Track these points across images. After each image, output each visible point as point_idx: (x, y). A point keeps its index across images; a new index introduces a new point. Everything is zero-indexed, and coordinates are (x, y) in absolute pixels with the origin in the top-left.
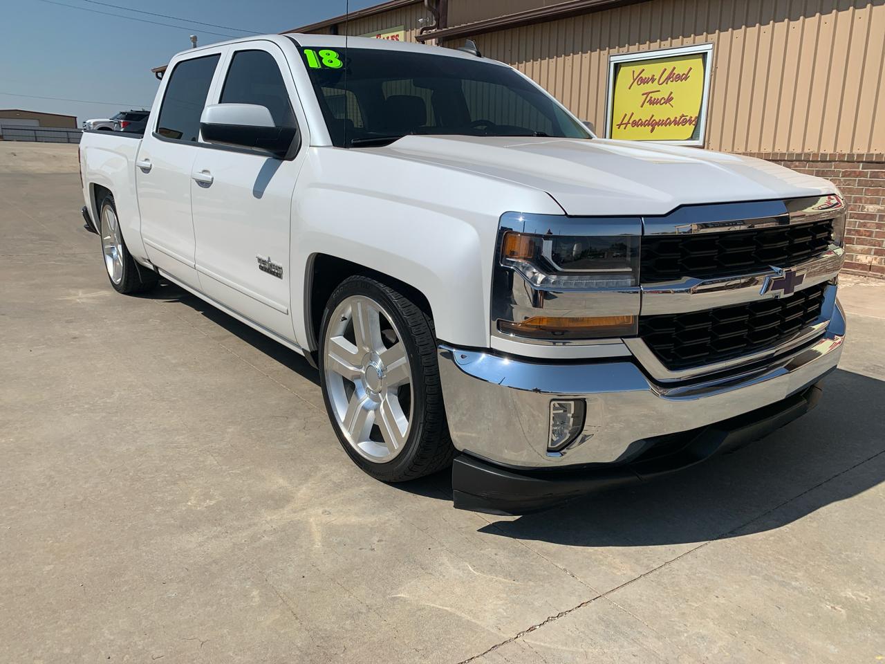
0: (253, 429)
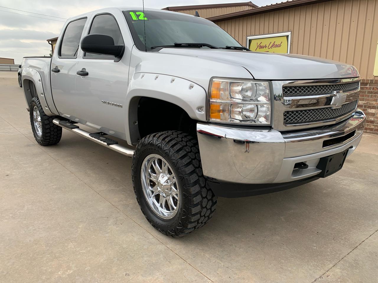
0: (91, 225)
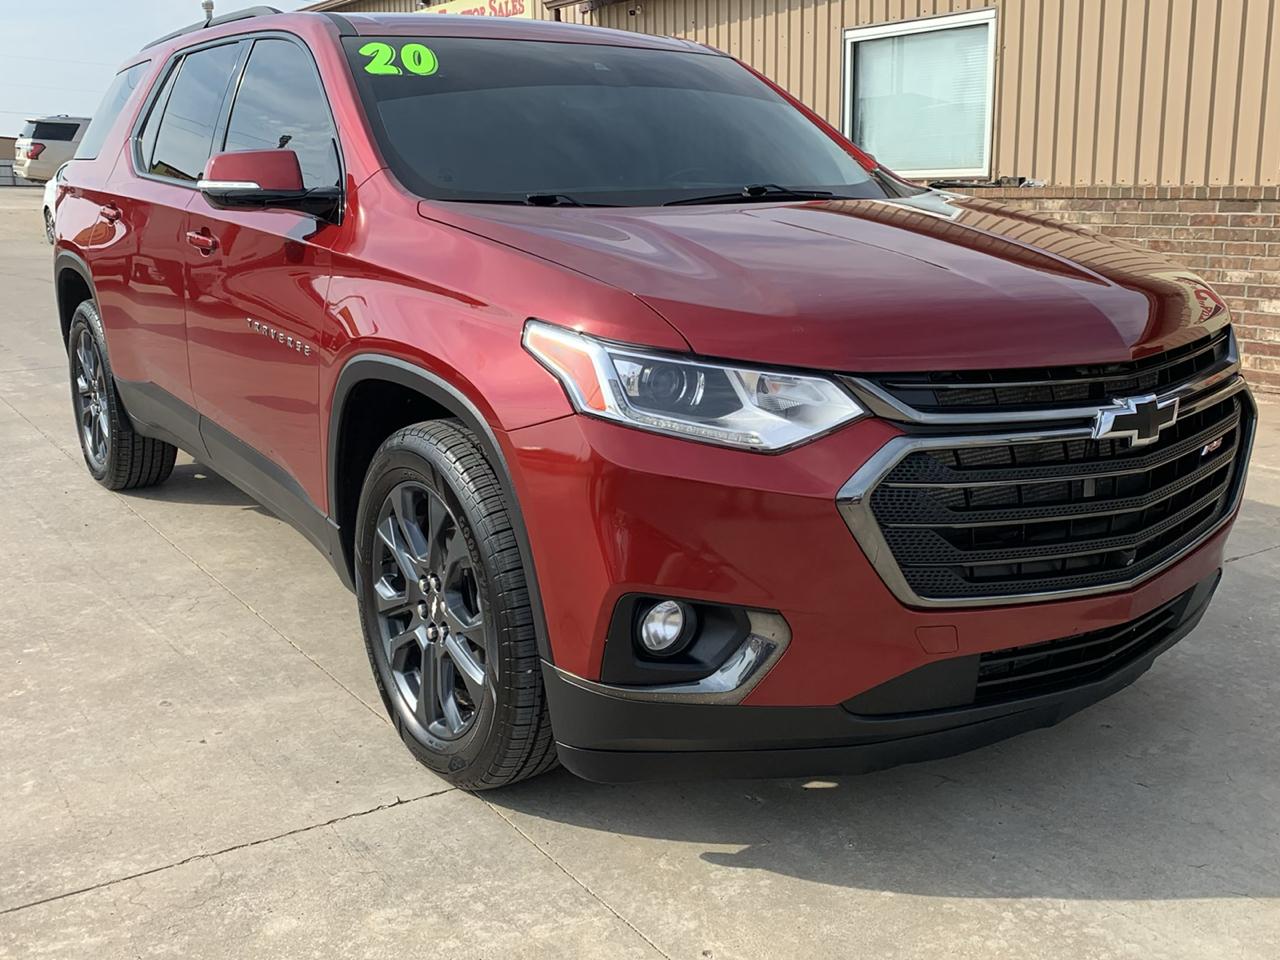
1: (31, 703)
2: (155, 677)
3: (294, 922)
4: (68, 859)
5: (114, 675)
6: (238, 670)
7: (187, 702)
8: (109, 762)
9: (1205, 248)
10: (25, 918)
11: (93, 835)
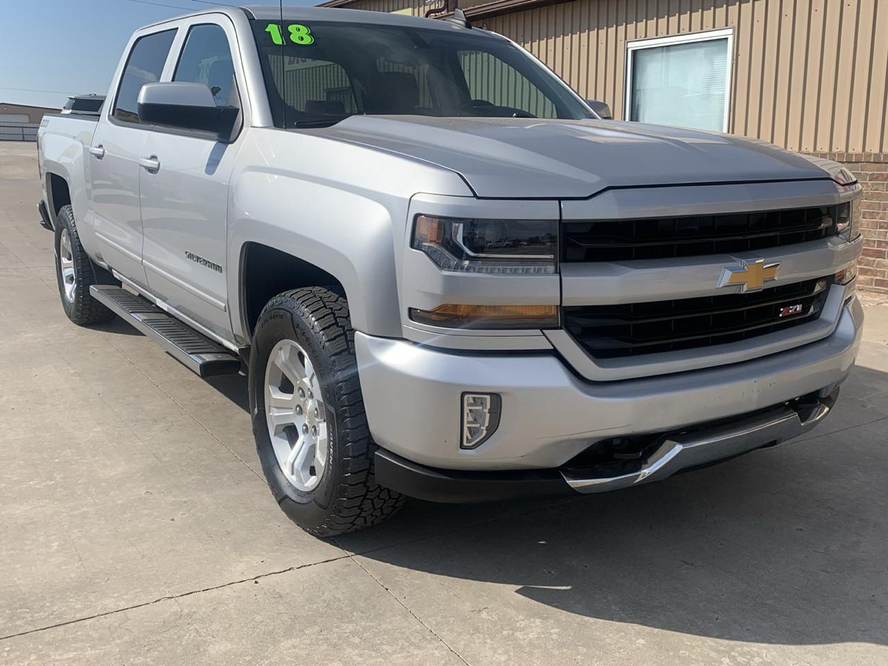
1: (59, 490)
2: (142, 475)
3: (229, 646)
4: (79, 596)
5: (114, 473)
6: (198, 472)
7: (163, 492)
8: (109, 531)
9: (879, 196)
10: (48, 636)
11: (97, 581)
